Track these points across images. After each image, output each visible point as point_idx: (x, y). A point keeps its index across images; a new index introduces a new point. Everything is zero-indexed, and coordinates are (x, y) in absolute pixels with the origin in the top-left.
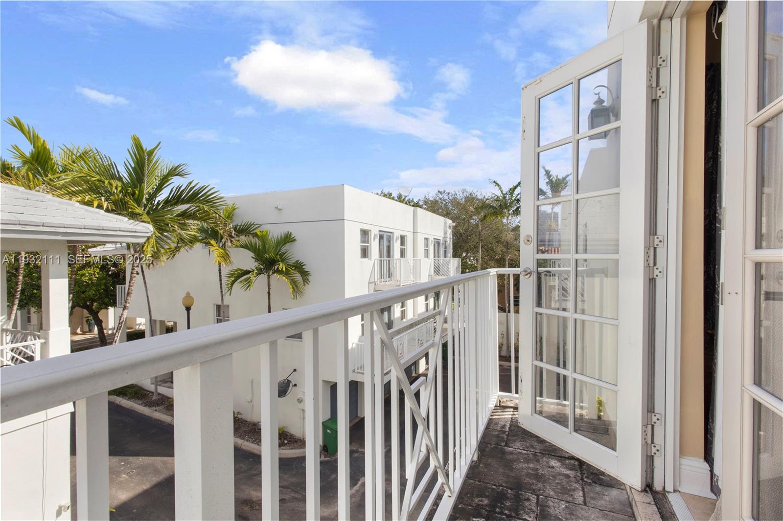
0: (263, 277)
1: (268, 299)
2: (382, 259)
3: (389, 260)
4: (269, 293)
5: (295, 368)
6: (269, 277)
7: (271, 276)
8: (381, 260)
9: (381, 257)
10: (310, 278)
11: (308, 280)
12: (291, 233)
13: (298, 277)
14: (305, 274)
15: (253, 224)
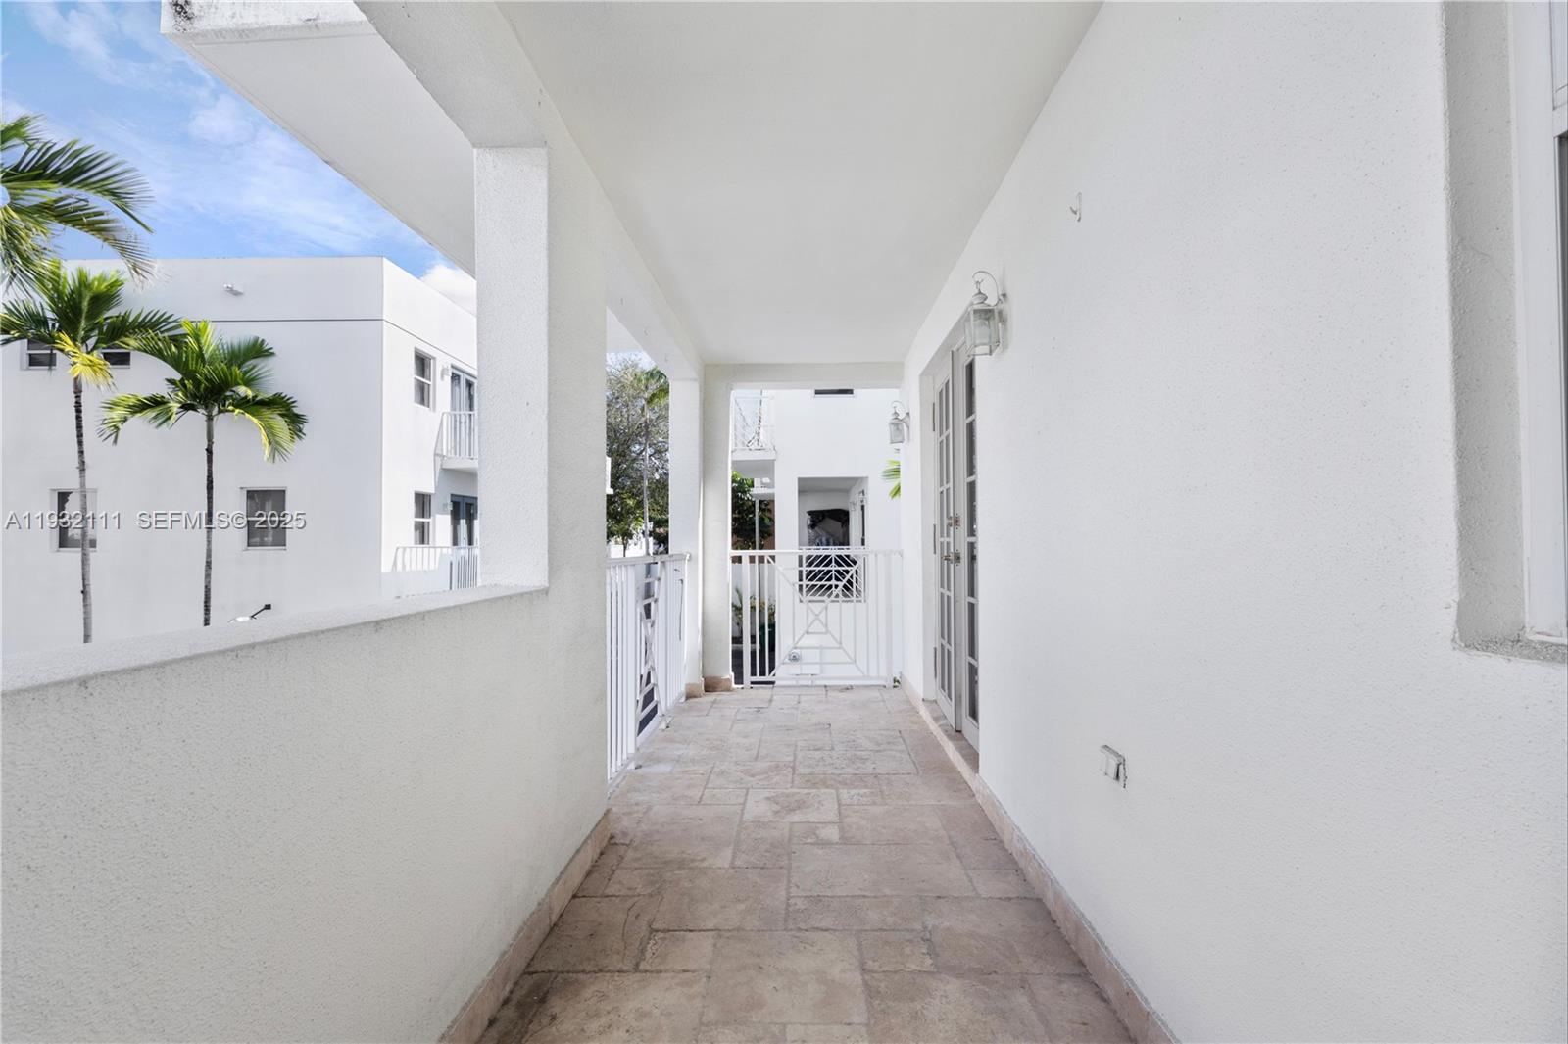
0: (198, 417)
1: (206, 462)
2: (457, 412)
3: (470, 415)
4: (209, 451)
5: (268, 603)
6: (210, 418)
7: (215, 418)
8: (455, 415)
9: (453, 408)
10: (305, 428)
11: (300, 431)
12: (263, 341)
13: (280, 424)
14: (295, 420)
15: (164, 320)
